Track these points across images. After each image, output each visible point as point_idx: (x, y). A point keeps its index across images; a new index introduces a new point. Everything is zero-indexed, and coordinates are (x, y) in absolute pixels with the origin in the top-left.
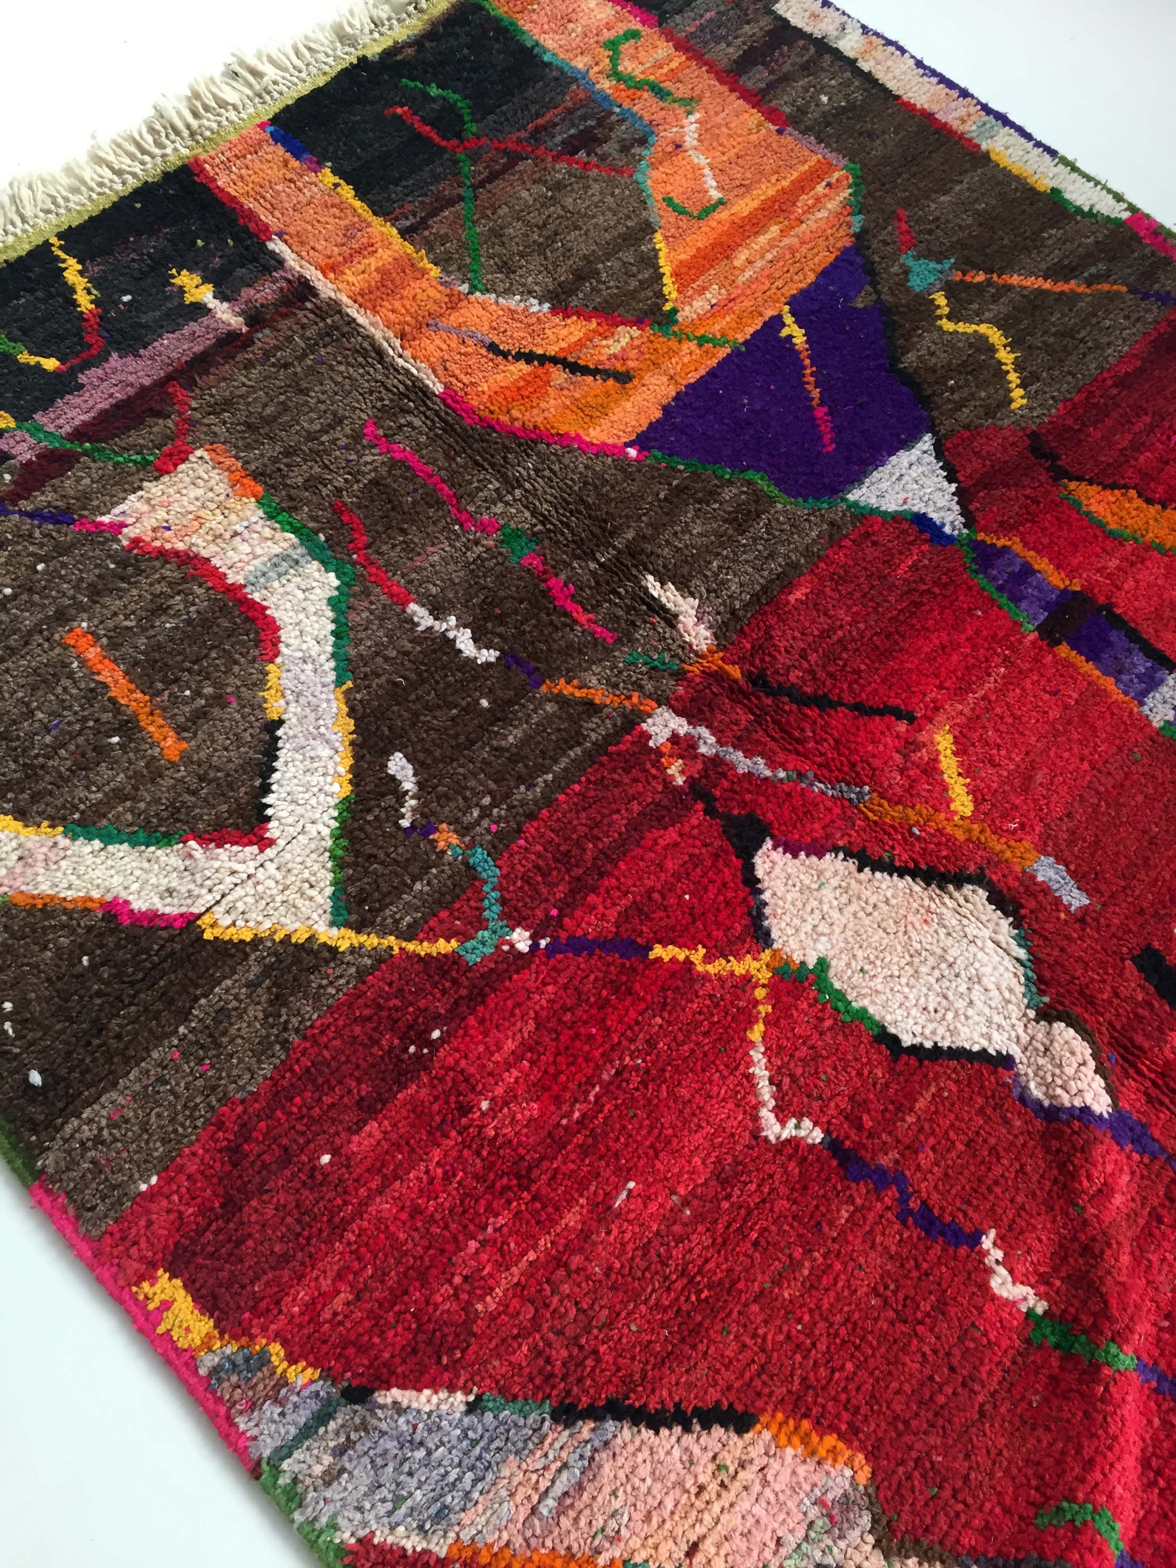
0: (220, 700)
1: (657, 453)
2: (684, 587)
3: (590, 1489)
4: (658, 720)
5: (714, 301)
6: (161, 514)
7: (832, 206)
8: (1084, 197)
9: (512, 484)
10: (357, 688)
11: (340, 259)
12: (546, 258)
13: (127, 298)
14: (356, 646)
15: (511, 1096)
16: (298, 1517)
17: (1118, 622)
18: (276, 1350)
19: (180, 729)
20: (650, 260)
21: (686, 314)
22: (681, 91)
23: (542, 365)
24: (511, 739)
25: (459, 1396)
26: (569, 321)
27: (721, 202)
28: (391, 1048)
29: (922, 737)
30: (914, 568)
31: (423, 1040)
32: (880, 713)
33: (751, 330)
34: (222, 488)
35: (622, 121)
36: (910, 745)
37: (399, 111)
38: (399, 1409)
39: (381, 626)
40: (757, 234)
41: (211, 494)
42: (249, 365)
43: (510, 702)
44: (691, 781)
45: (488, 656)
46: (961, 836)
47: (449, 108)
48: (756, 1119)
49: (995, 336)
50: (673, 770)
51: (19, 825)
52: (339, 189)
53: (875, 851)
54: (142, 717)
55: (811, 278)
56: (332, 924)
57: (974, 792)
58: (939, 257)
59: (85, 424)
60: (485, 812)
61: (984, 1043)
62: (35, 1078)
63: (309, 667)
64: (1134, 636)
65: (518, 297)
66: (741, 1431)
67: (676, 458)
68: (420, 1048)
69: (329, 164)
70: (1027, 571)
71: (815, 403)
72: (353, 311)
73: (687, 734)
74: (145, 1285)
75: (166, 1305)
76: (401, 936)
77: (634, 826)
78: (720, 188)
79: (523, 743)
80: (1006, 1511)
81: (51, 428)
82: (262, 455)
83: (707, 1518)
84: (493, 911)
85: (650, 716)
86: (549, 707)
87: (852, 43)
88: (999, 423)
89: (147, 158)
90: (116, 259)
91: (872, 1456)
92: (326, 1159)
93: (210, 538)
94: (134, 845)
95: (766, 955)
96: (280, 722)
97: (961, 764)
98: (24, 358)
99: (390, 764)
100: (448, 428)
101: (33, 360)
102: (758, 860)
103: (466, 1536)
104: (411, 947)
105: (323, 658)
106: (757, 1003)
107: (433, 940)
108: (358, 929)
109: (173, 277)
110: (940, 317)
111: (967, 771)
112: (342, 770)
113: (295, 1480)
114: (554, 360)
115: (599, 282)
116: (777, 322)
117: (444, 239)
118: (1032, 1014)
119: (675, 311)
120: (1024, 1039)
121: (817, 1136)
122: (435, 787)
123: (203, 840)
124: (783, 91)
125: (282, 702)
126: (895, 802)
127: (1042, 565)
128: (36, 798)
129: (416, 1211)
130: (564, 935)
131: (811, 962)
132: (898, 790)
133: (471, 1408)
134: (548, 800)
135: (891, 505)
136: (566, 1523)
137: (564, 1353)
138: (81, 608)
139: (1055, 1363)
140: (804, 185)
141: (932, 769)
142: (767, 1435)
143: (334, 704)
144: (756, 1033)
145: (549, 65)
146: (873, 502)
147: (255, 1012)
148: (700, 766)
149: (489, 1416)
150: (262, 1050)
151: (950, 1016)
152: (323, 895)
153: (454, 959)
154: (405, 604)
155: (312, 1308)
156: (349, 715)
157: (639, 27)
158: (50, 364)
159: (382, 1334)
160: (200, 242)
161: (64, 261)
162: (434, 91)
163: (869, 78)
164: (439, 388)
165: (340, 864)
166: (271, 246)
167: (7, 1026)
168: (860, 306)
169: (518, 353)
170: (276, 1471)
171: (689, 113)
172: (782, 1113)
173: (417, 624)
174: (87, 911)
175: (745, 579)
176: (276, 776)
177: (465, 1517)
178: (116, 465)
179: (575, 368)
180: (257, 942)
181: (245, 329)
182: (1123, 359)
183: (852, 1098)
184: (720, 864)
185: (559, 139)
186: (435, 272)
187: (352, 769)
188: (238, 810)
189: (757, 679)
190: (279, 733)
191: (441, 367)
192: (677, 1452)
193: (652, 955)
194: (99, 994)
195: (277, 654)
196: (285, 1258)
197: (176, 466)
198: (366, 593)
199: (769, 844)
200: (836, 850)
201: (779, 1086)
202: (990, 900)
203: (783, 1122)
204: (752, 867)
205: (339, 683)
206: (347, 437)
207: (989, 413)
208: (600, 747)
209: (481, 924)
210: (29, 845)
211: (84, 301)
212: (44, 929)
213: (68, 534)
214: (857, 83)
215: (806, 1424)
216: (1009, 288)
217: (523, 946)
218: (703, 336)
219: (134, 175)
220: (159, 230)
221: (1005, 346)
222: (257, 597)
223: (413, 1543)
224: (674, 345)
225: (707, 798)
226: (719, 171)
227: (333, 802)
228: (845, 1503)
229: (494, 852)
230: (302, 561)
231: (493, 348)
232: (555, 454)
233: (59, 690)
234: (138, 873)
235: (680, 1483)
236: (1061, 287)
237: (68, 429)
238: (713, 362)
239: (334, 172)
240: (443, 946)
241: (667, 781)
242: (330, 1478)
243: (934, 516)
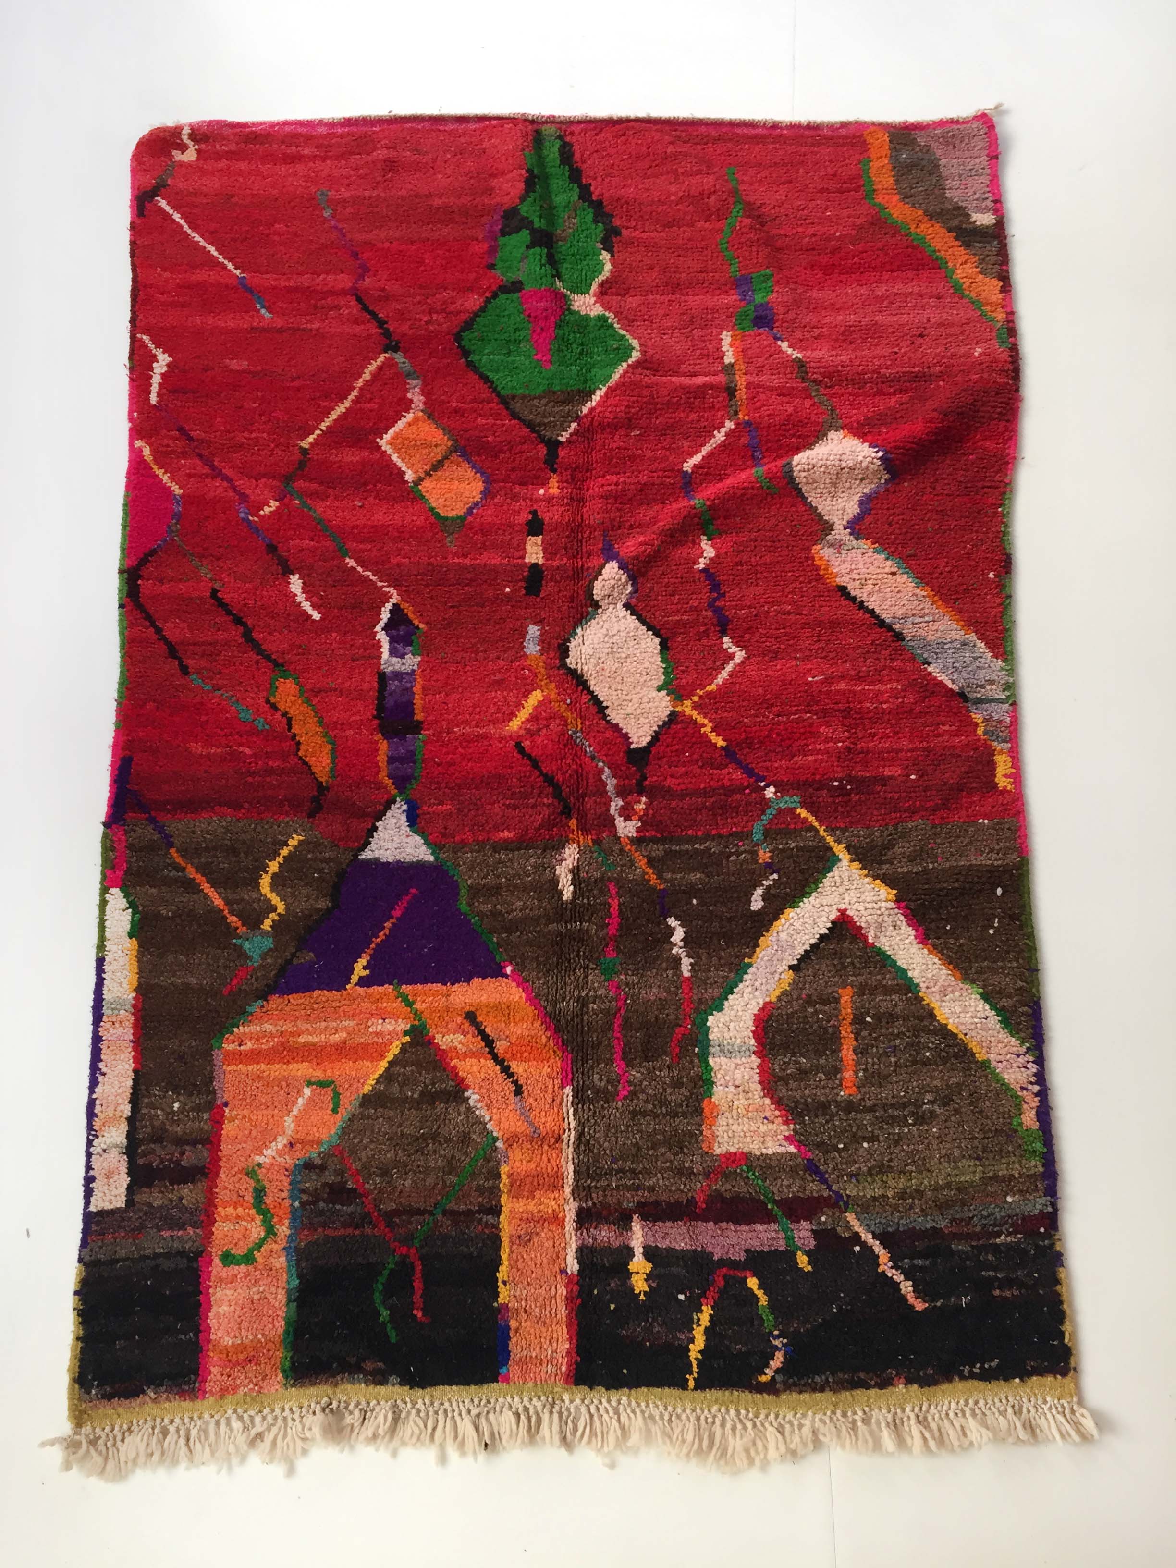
0: (809, 1001)
1: (498, 958)
2: (555, 881)
3: (911, 613)
4: (626, 832)
5: (380, 1021)
6: (763, 1128)
7: (254, 1028)
8: (122, 918)
9: (583, 1003)
10: (745, 955)
11: (546, 1224)
12: (439, 1127)
13: (681, 1297)
14: (727, 977)
15: (827, 740)
16: (1011, 680)
17: (380, 708)
18: (980, 731)
19: (837, 1000)
20: (387, 1077)
21: (403, 1025)
22: (247, 1186)
23: (503, 1060)
24: (698, 875)
25: (929, 669)
26: (465, 1075)
27: (309, 1084)
28: (857, 794)
29: (522, 732)
30: (441, 803)
31: (841, 787)
32: (529, 757)
33: (381, 989)
34: (722, 1120)
35: (303, 1191)
36: (531, 734)
37: (420, 1315)
38: (953, 682)
39: (708, 978)
40: (314, 1045)
41: (731, 1121)
42: (651, 1189)
43: (684, 892)
44: (640, 794)
45: (672, 922)
46: (552, 686)
47: (388, 1292)
48: (743, 662)
49: (265, 882)
50: (642, 806)
51: (936, 1012)
52: (506, 1279)
53: (593, 709)
54: (849, 1020)
55: (316, 993)
56: (840, 860)
57: (526, 696)
58: (239, 949)
59: (762, 1223)
60: (738, 854)
61: (629, 616)
62: (999, 891)
63: (757, 984)
64: (381, 697)
65: (477, 1112)
66: (846, 588)
67: (491, 947)
68: (846, 785)
69: (495, 1304)
70: (391, 760)
71: (394, 921)
72: (570, 1179)
73: (620, 816)
74: (1009, 788)
75: (1006, 776)
76: (817, 831)
77: (682, 796)
78: (300, 1093)
79: (693, 870)
80: (781, 504)
81: (781, 1235)
82: (688, 1124)
83: (880, 576)
84: (770, 813)
85: (628, 837)
86: (669, 876)
87: (114, 1133)
88: (319, 836)
89: (593, 1409)
90: (667, 1336)
91: (809, 549)
92: (913, 777)
93: (750, 1095)
94: (895, 962)
95: (679, 709)
96: (791, 967)
97: (519, 711)
98: (763, 1300)
99: (760, 907)
100: (584, 1061)
101: (760, 1293)
102: (644, 744)
103: (963, 632)
104: (816, 824)
105: (747, 983)
106: (701, 697)
107: (806, 819)
108: (830, 849)
109: (645, 1293)
110: (279, 914)
111: (519, 706)
112: (783, 921)
113: (1004, 690)
114: (495, 1057)
115: (426, 1086)
116: (363, 982)
117: (480, 1190)
118: (600, 611)
119: (406, 1033)
120: (611, 607)
121: (726, 639)
122: (750, 881)
123: (866, 938)
124: (191, 1133)
125: (783, 976)
126: (564, 719)
127: (382, 758)
128: (921, 1019)
129: (896, 733)
130: (752, 780)
131: (664, 693)
132: (558, 721)
133: (929, 664)
134: (707, 837)
135: (418, 840)
136: (927, 611)
137: (883, 652)
138: (838, 1104)
139: (719, 522)
140: (254, 1057)
141: (534, 718)
142: (838, 580)
143: (761, 955)
144: (712, 688)
145: (299, 1276)
146: (424, 848)
147: (898, 850)
148: (629, 798)
149: (925, 655)
150: (905, 835)
151: (632, 634)
152: (836, 874)
153: (804, 805)
154: (688, 979)
155: (957, 734)
156: (758, 946)
157: (217, 1261)
158: (753, 1283)
159: (940, 707)
160: (612, 1307)
161: (696, 1359)
162: (385, 1313)
163: (135, 1100)
164: (568, 1090)
165: (817, 882)
166: (576, 1267)
167: (996, 925)
168: (312, 954)
169: (509, 1077)
170: (1008, 697)
171: (259, 1165)
172: (732, 657)
173: (691, 964)
174: (935, 947)
175: (522, 861)
176: (813, 941)
177: (958, 637)
178: (764, 1180)
179: (489, 1042)
180: (875, 877)
181: (635, 1217)
182: (223, 816)
183: (699, 640)
184: (661, 754)
185: (351, 1209)
186: (504, 1169)
187: (777, 918)
188: (841, 938)
189: (567, 812)
190: (795, 962)
191: (556, 1101)
192: (872, 599)
193: (724, 744)
194: (953, 907)
195: (766, 1004)
196: (952, 755)
197: (735, 1154)
198: (700, 1002)
199: (633, 746)
200: (608, 722)
201: (723, 664)
202: (568, 656)
203: (734, 654)
204: (650, 744)
205: (750, 965)
206: (638, 1099)
207: (317, 844)
208: (663, 841)
209: (780, 810)
210: (938, 997)
211: (705, 1316)
212: (956, 953)
213: (816, 1155)
214: (146, 1100)
215: (822, 572)
216: (228, 902)
217: (772, 789)
218: (407, 1006)
219: (609, 1401)
220: (628, 1337)
221: (267, 872)
222: (753, 1042)
223: (981, 645)
224: (426, 1014)
225: (639, 784)
226: (288, 1105)
227: (798, 910)
228: (831, 545)
229: (749, 835)
230: (717, 1043)
231: (518, 1091)
232: (547, 1000)
233: (876, 1067)
234: (902, 947)
235: (879, 591)
236: (199, 878)
237: (774, 1226)
238: (419, 986)
239: (497, 1295)
240: (803, 813)
241: (649, 805)
242: (992, 682)
243: (404, 818)
